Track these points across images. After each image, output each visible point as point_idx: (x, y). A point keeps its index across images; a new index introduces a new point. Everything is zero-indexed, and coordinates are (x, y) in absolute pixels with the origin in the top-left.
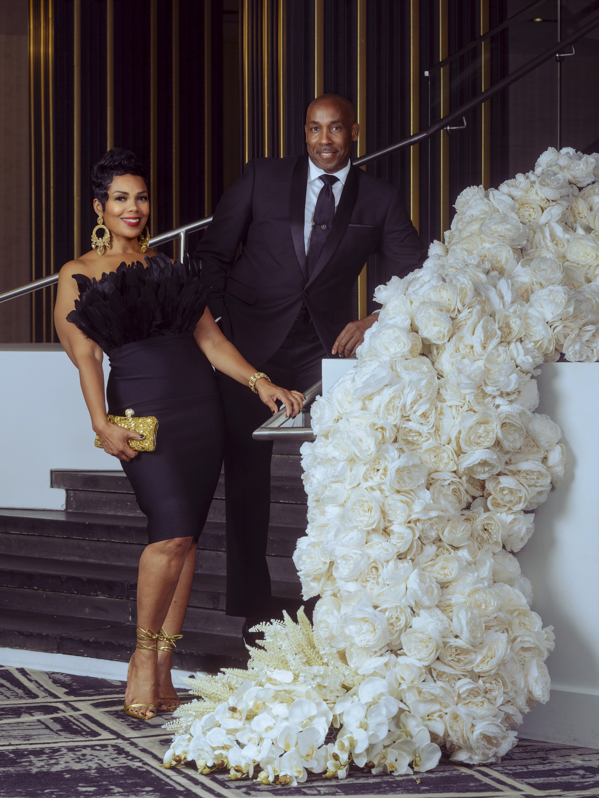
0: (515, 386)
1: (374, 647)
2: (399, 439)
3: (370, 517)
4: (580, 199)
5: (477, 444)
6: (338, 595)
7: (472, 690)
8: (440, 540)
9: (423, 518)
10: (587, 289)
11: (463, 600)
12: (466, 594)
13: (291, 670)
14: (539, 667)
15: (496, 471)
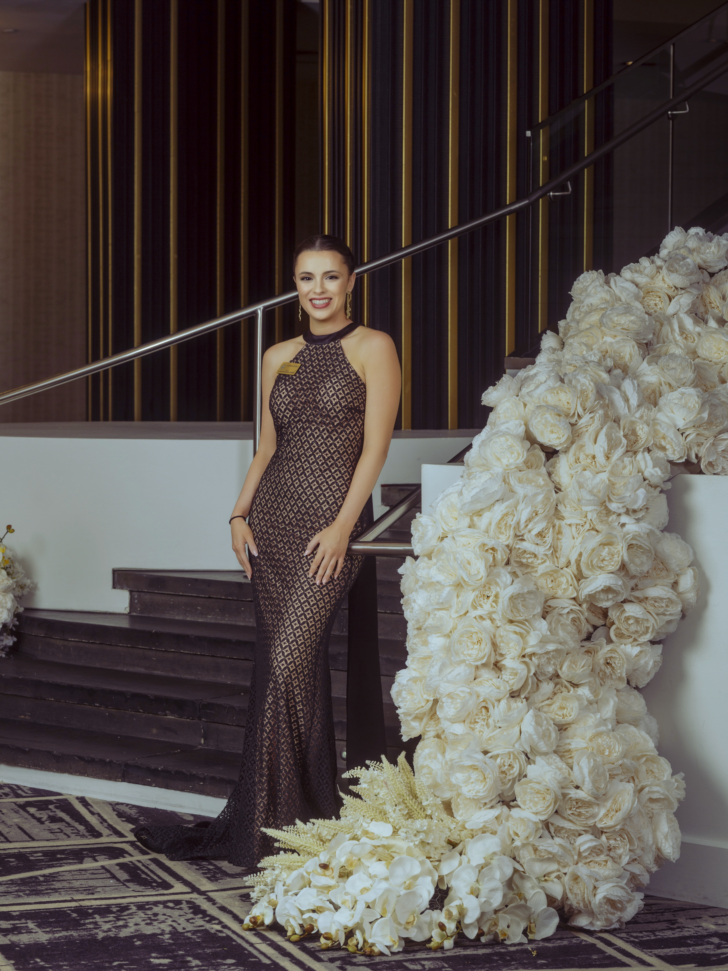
0: (643, 502)
1: (484, 798)
2: (512, 561)
3: (480, 650)
4: (712, 287)
5: (600, 568)
6: (443, 737)
7: (594, 847)
8: (558, 676)
9: (540, 652)
10: (722, 392)
11: (585, 745)
12: (587, 738)
13: (390, 822)
14: (669, 821)
15: (620, 599)
